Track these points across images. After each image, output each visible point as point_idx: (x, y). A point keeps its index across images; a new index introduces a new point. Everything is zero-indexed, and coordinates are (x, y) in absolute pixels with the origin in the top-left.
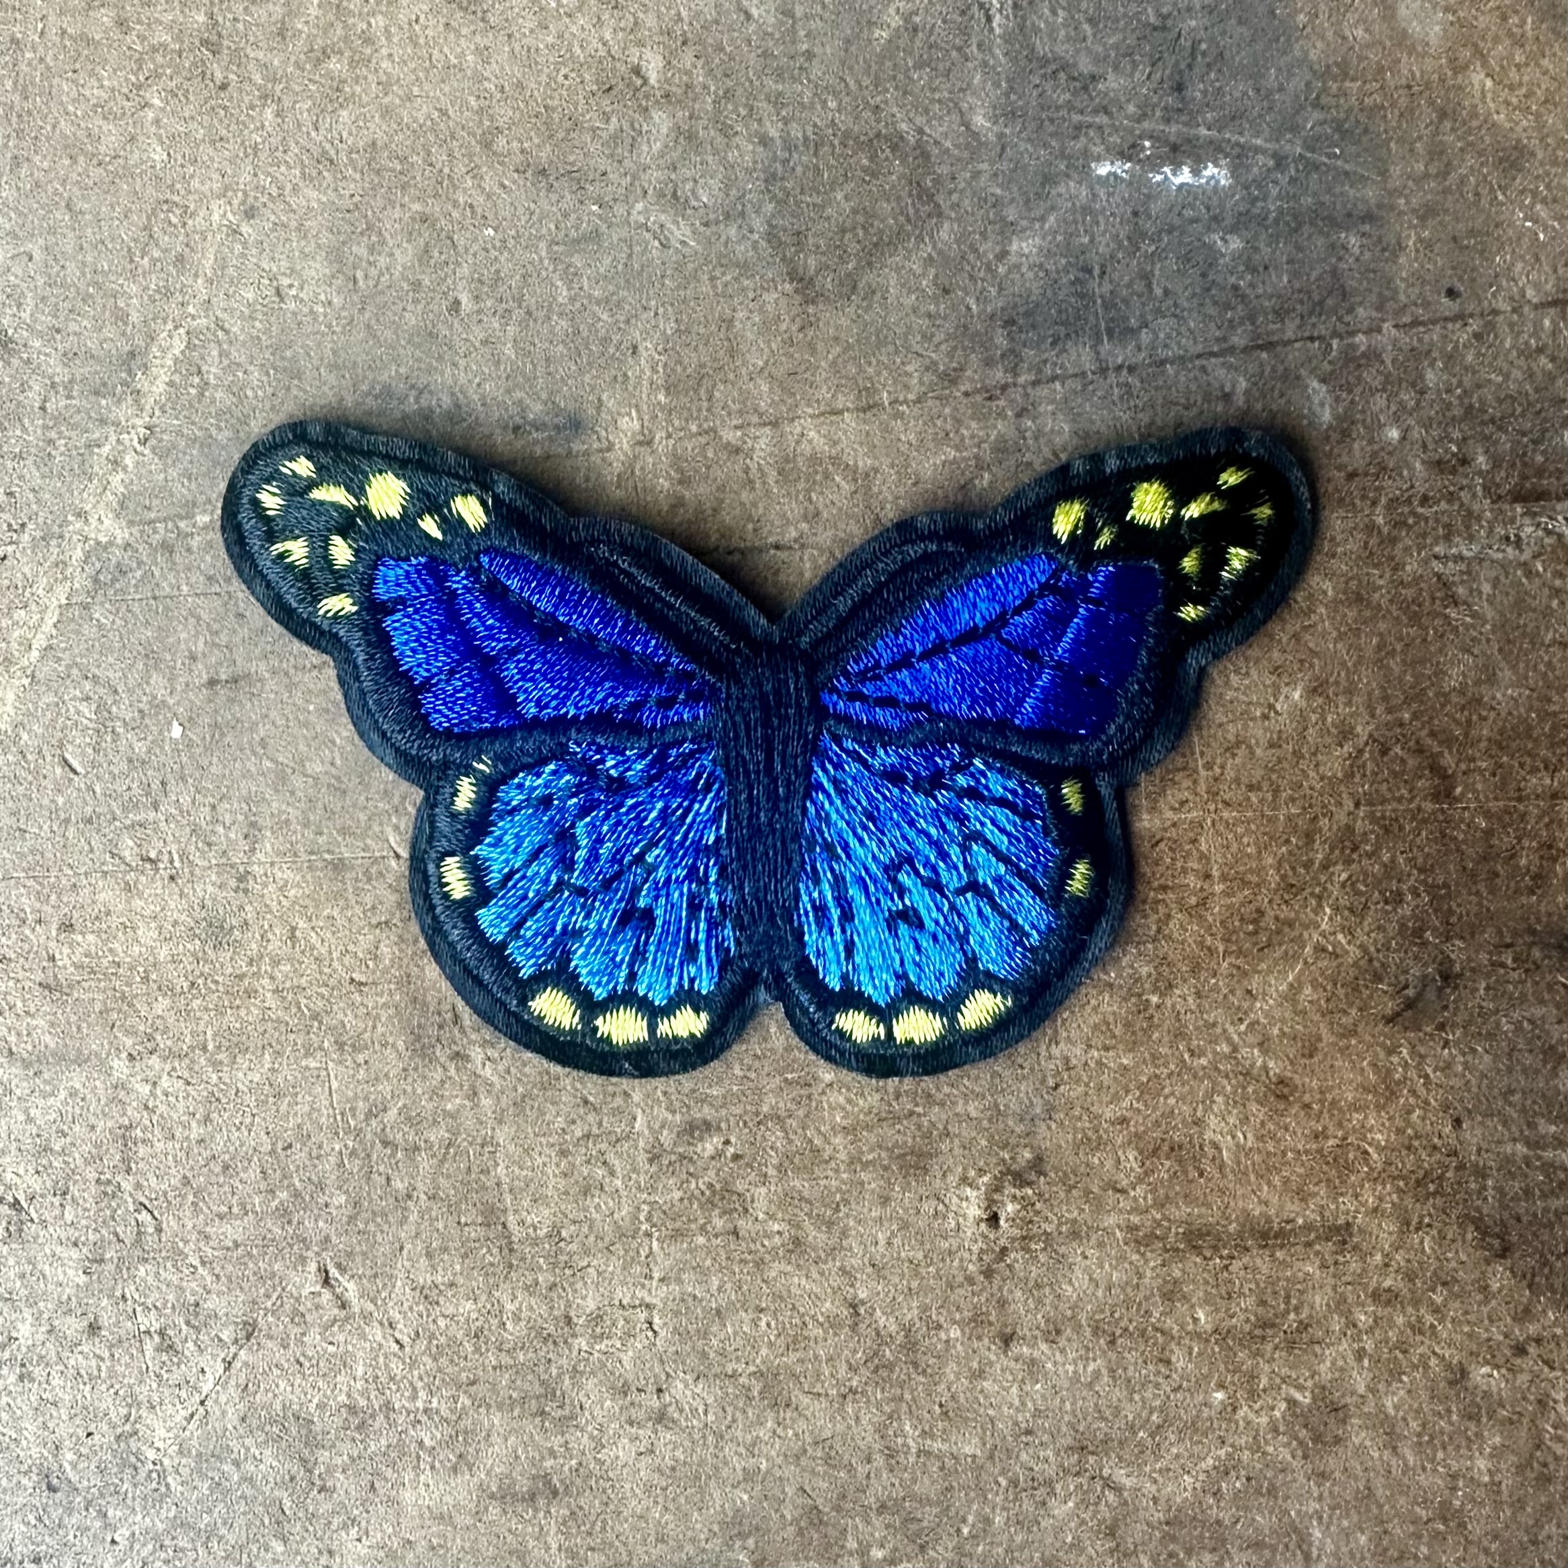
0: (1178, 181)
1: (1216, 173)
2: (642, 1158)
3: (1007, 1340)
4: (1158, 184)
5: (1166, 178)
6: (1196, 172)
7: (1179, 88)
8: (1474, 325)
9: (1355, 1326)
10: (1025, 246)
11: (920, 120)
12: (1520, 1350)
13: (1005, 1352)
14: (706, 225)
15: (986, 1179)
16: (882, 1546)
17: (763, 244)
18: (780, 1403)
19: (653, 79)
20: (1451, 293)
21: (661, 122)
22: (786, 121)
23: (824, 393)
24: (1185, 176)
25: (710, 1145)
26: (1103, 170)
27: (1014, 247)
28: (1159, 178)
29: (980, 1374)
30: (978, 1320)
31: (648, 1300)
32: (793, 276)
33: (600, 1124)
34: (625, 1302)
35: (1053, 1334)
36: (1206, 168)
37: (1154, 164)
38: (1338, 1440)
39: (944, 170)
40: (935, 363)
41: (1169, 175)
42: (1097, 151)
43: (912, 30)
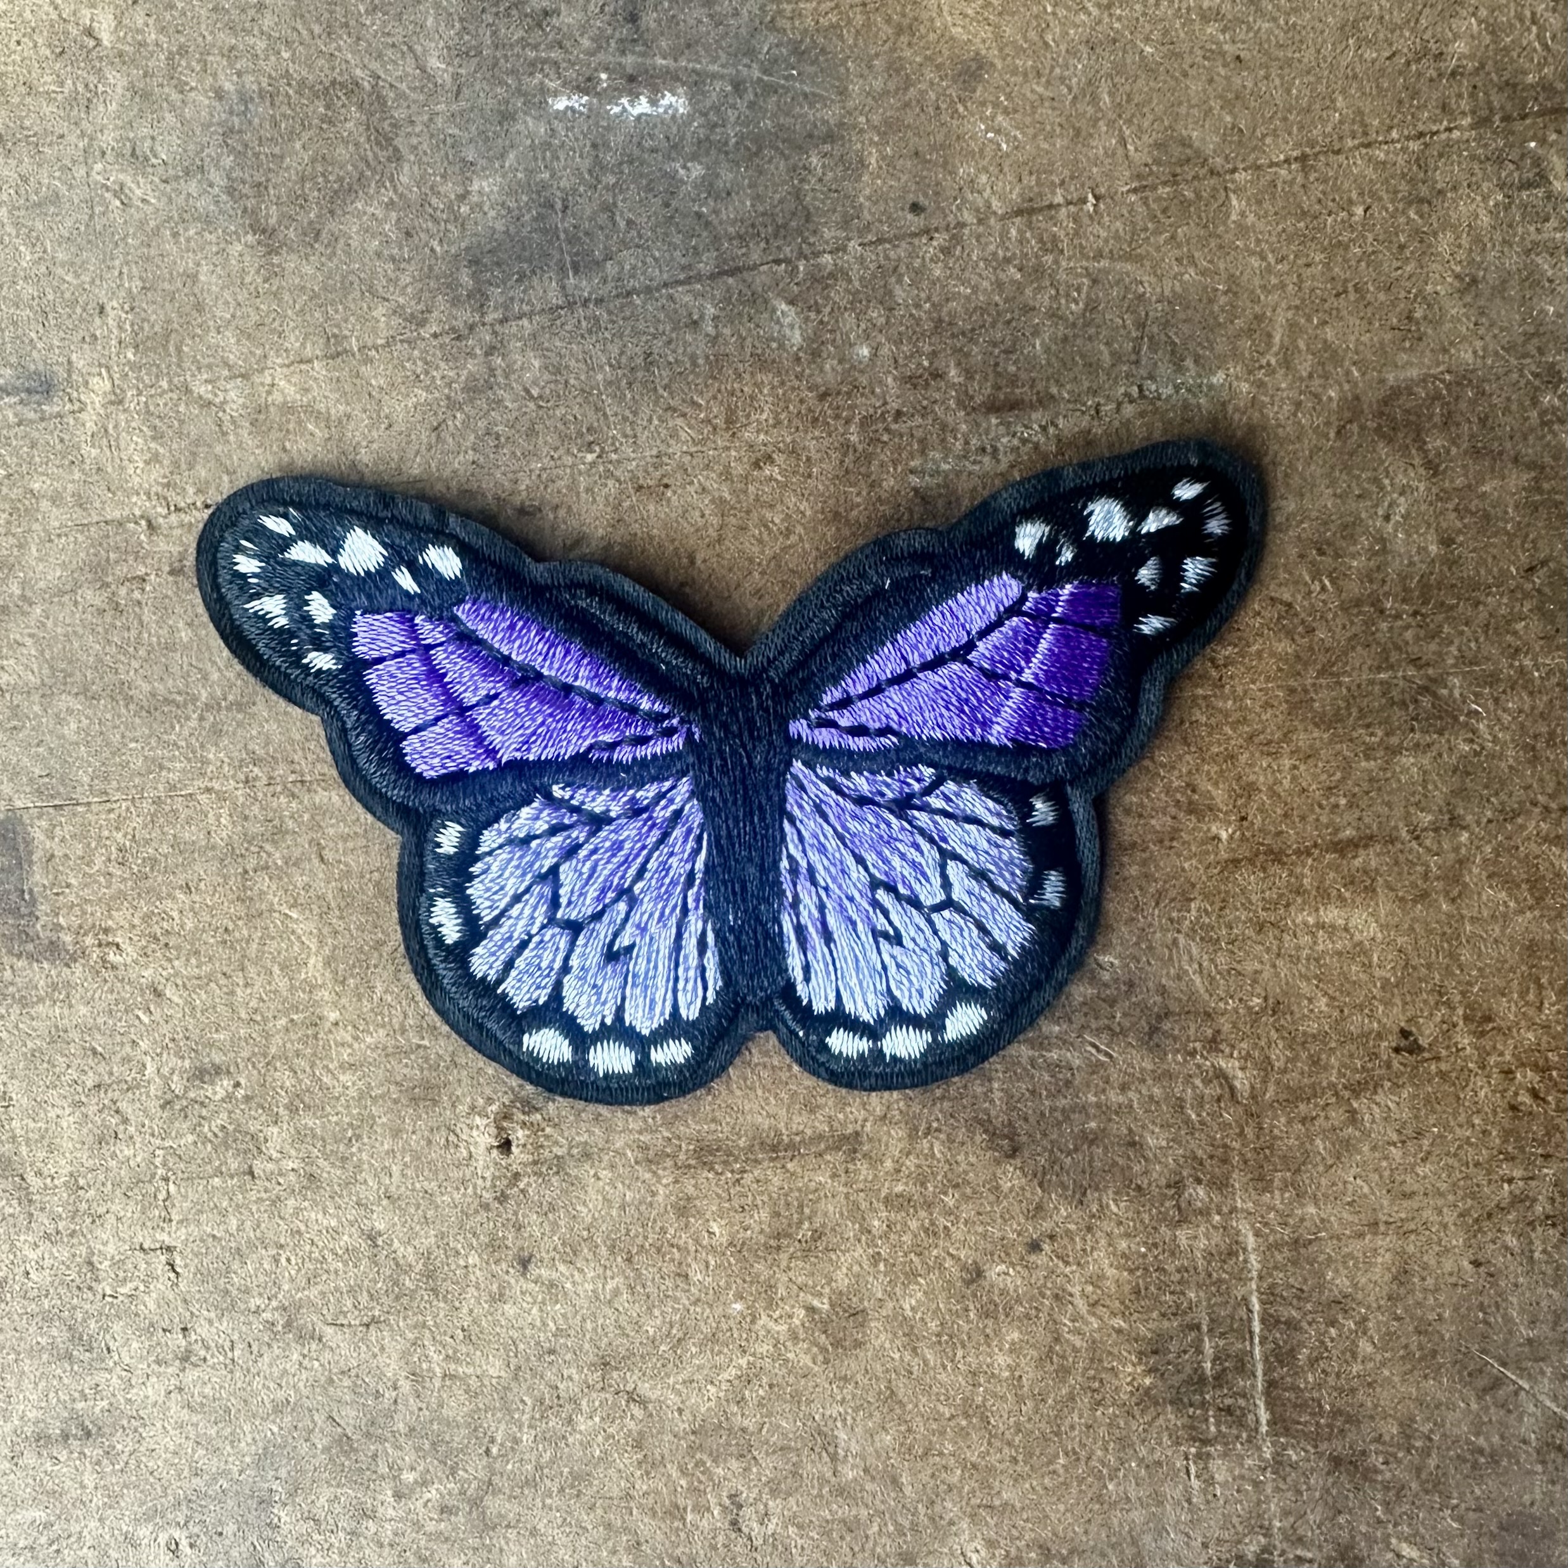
0: (636, 111)
1: (675, 102)
2: (153, 1106)
3: (524, 1263)
4: (617, 116)
5: (624, 110)
6: (653, 103)
7: (633, 18)
8: (941, 239)
9: (869, 1232)
10: (485, 186)
11: (375, 66)
12: (1035, 1247)
13: (524, 1275)
14: (166, 182)
15: (494, 1108)
16: (413, 1469)
17: (224, 197)
18: (306, 1336)
19: (106, 39)
20: (916, 208)
21: (116, 80)
22: (239, 74)
23: (293, 342)
24: (643, 106)
25: (221, 1088)
26: (561, 104)
27: (475, 187)
28: (616, 110)
29: (499, 1298)
30: (494, 1246)
31: (168, 1241)
32: (255, 228)
33: (111, 1074)
34: (146, 1246)
35: (570, 1253)
36: (663, 96)
37: (611, 95)
38: (858, 1344)
39: (399, 114)
40: (403, 307)
41: (627, 106)
42: (553, 86)
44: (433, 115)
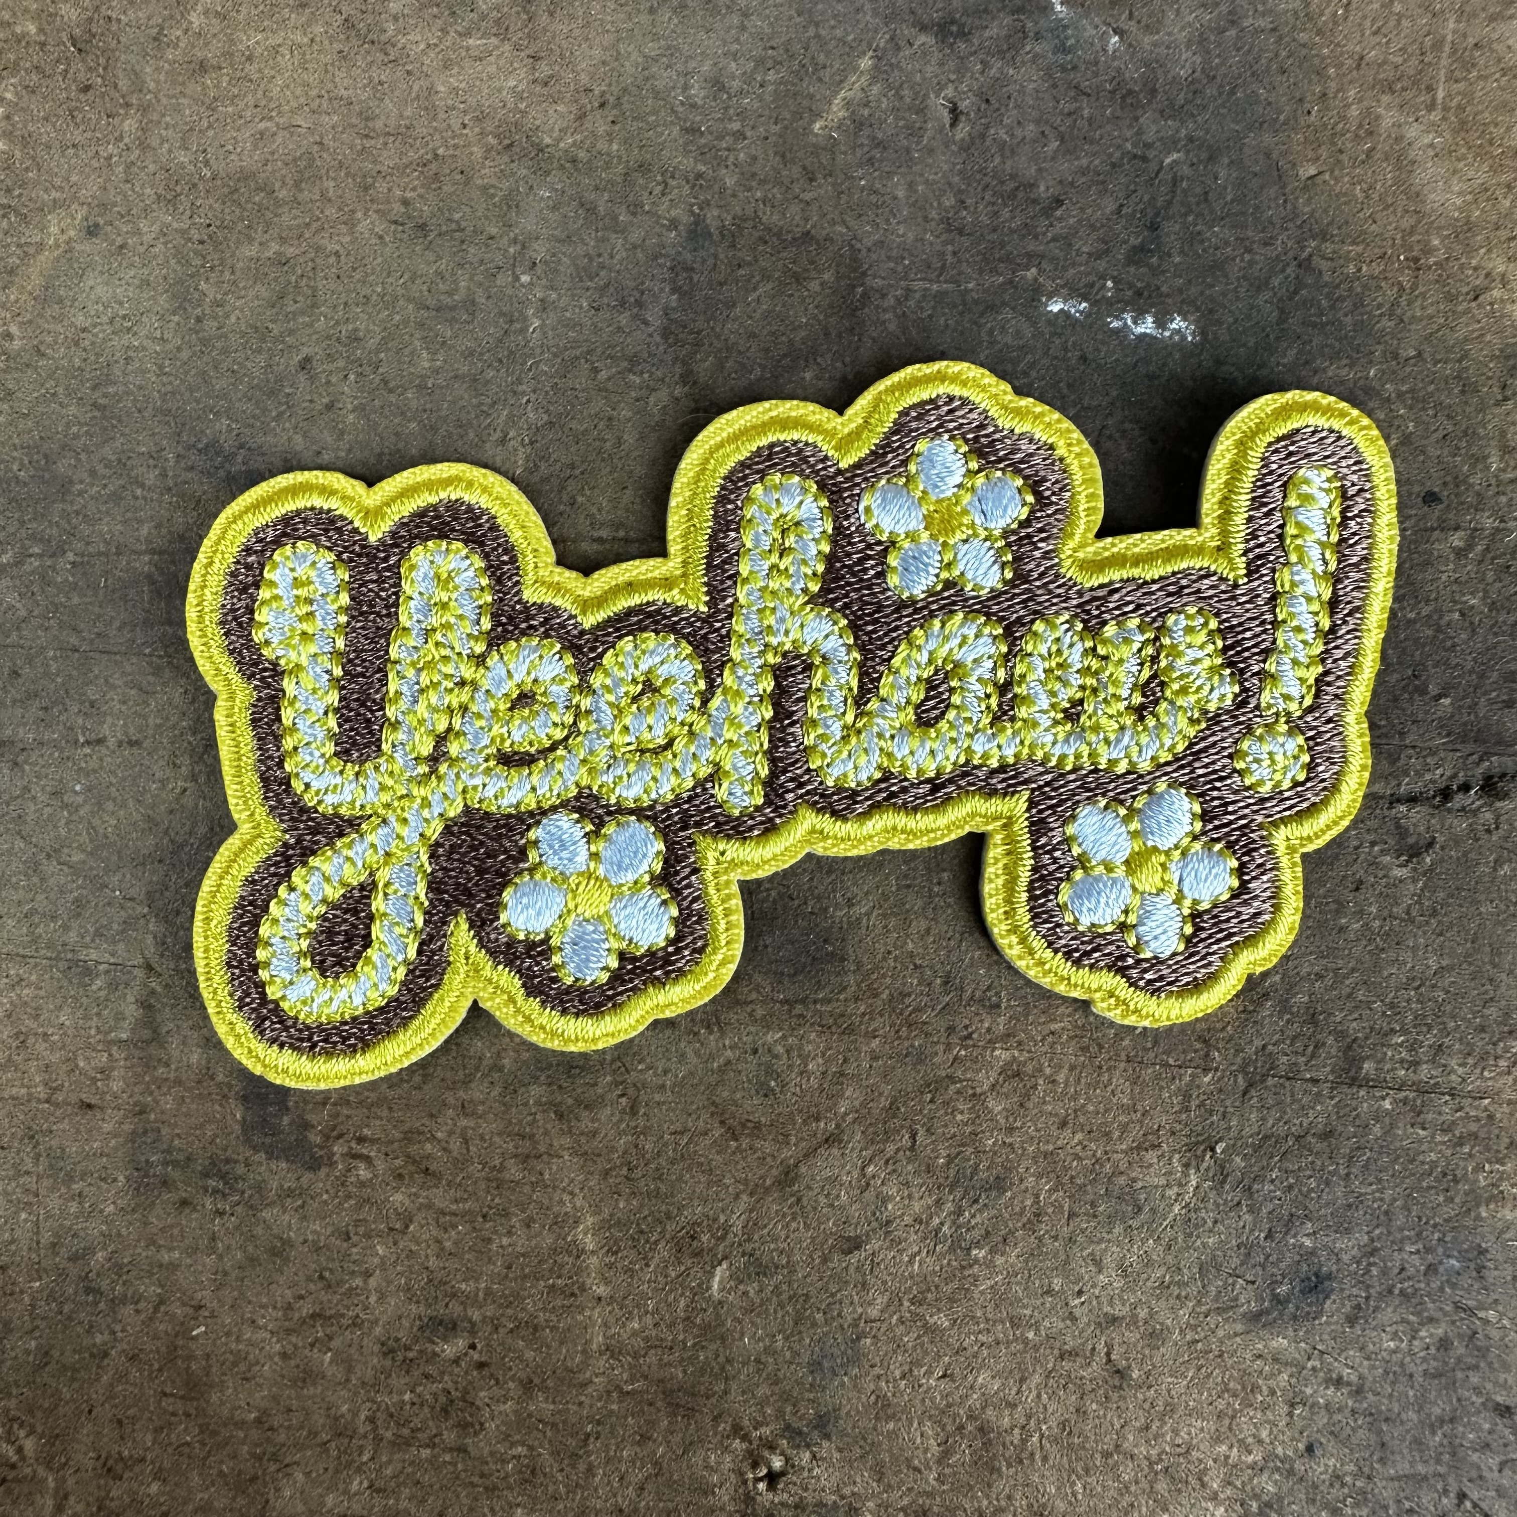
0: (1140, 330)
1: (1184, 328)
4: (1117, 331)
5: (1125, 324)
6: (1161, 324)
7: (1154, 227)
20: (1431, 497)
24: (1147, 326)
26: (1055, 307)
28: (1115, 324)
36: (1172, 320)
37: (1116, 306)
41: (1129, 322)
42: (1049, 285)
43: (859, 124)
44: (908, 290)
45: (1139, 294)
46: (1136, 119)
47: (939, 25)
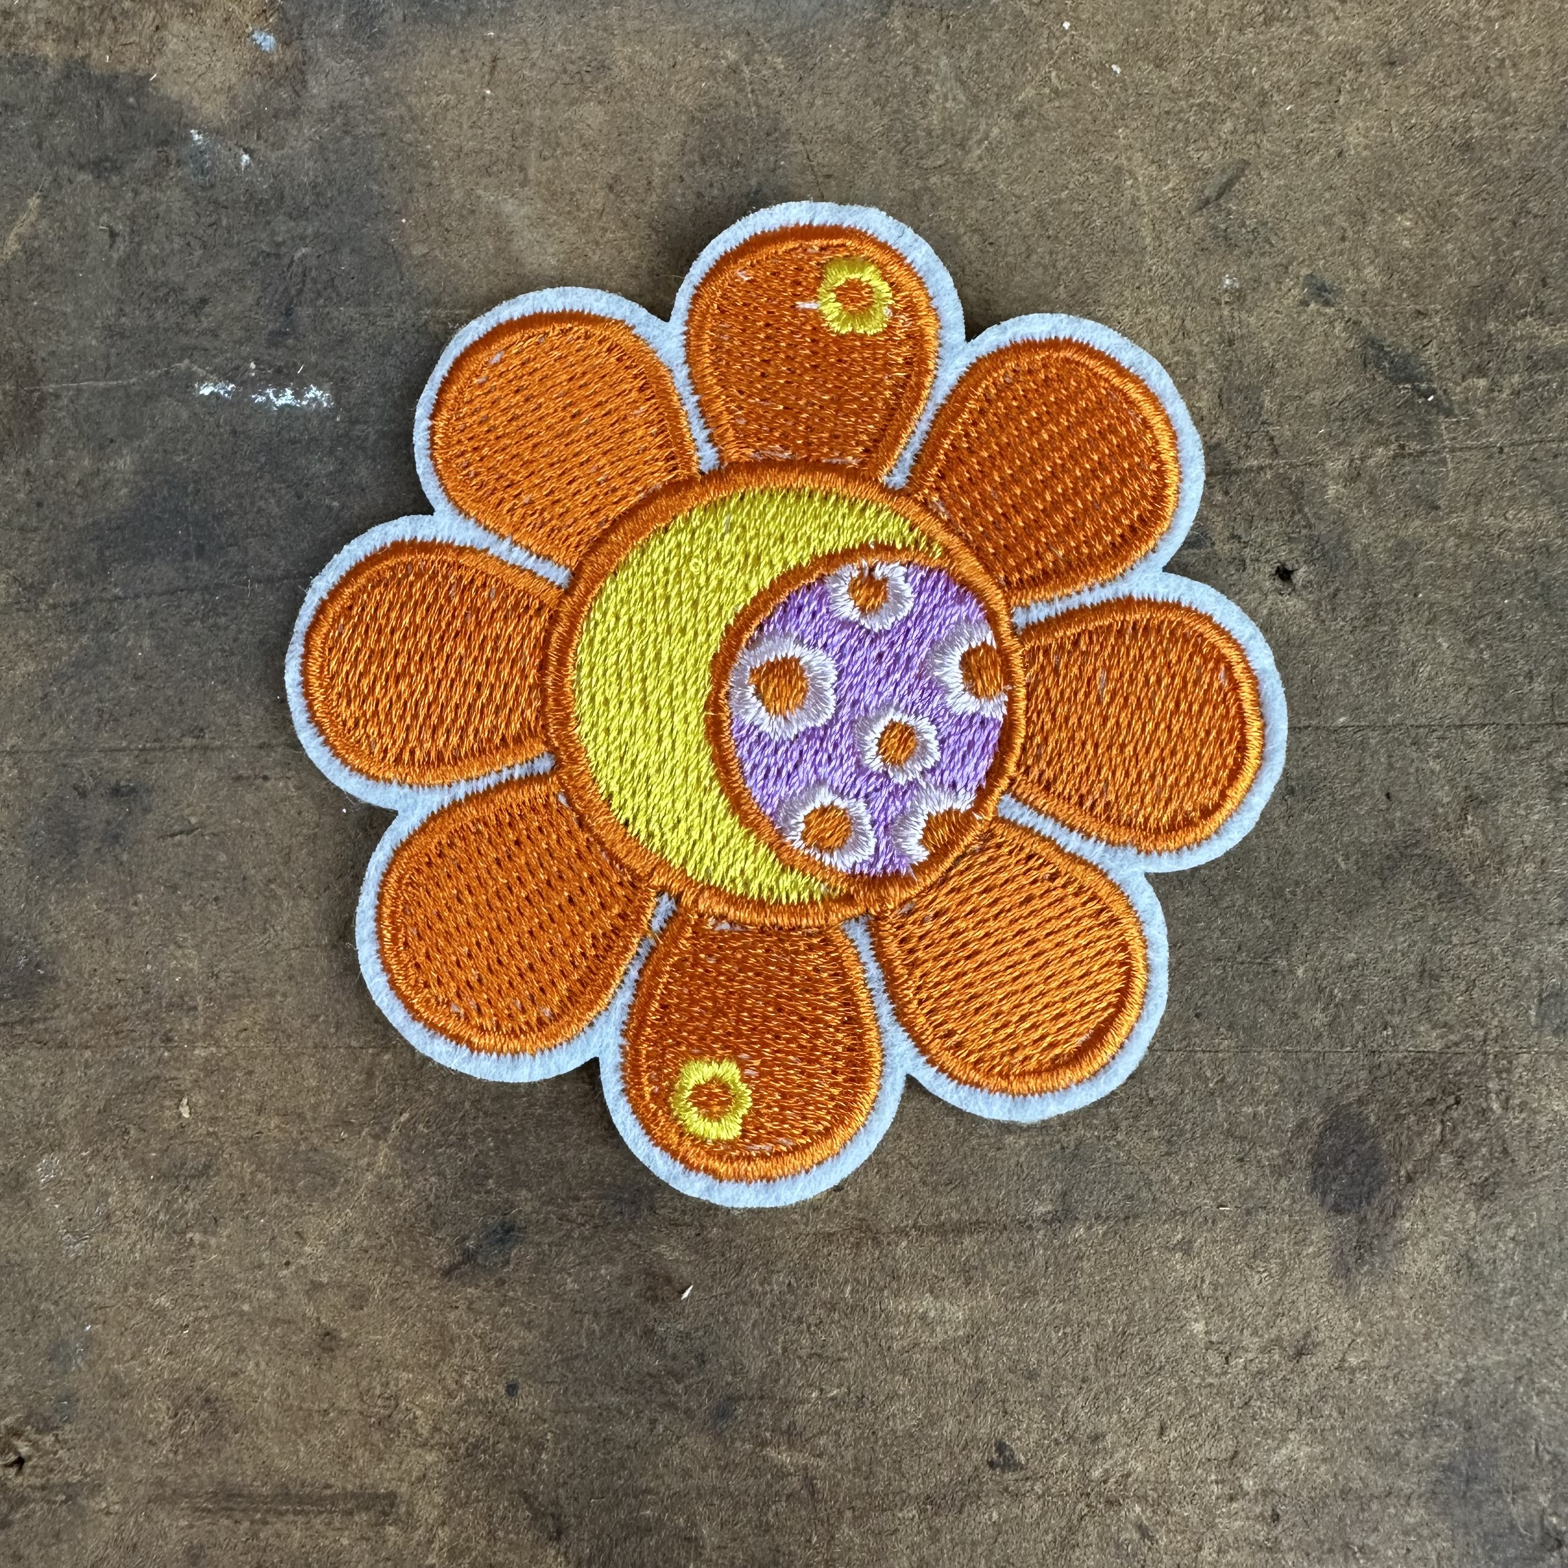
0: (279, 402)
1: (319, 396)
4: (260, 405)
5: (268, 398)
6: (298, 395)
7: (288, 313)
10: (125, 463)
24: (287, 398)
26: (206, 391)
27: (111, 463)
28: (260, 399)
36: (309, 390)
37: (258, 385)
39: (47, 388)
40: (24, 576)
41: (272, 396)
42: (201, 372)
43: (30, 253)
44: (79, 390)
45: (279, 371)
46: (268, 223)
47: (94, 163)
